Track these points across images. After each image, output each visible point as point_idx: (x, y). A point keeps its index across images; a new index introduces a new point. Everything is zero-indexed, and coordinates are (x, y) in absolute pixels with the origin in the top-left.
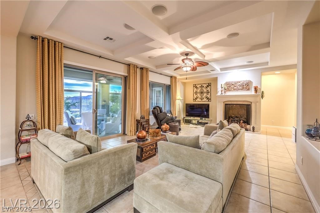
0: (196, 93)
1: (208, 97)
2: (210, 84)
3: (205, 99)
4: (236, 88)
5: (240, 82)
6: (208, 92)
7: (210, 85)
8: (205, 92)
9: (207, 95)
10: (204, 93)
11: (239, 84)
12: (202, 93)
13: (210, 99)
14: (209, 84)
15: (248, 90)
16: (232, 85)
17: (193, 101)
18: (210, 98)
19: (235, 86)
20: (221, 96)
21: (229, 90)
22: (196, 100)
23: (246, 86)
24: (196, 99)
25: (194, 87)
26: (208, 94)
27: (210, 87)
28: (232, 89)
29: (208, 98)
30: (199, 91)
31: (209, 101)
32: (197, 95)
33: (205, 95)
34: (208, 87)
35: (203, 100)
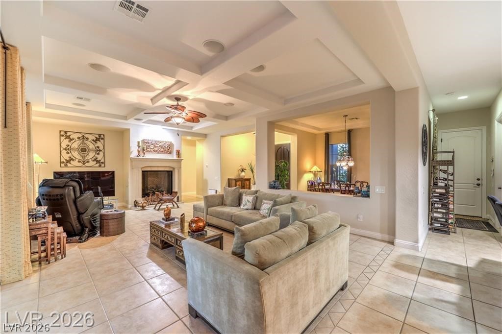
0: (68, 149)
1: (98, 159)
2: (102, 136)
3: (92, 163)
4: (156, 149)
5: (161, 142)
6: (98, 150)
7: (102, 139)
8: (92, 150)
9: (96, 155)
10: (90, 151)
11: (160, 144)
12: (84, 150)
13: (104, 163)
14: (100, 136)
15: (170, 153)
16: (152, 144)
17: (61, 167)
18: (102, 161)
19: (156, 147)
20: (137, 160)
21: (148, 151)
22: (68, 164)
23: (168, 149)
24: (68, 161)
25: (61, 136)
26: (98, 154)
27: (102, 141)
28: (152, 150)
29: (98, 162)
30: (75, 145)
31: (100, 166)
32: (70, 155)
33: (91, 155)
34: (98, 142)
35: (87, 164)
